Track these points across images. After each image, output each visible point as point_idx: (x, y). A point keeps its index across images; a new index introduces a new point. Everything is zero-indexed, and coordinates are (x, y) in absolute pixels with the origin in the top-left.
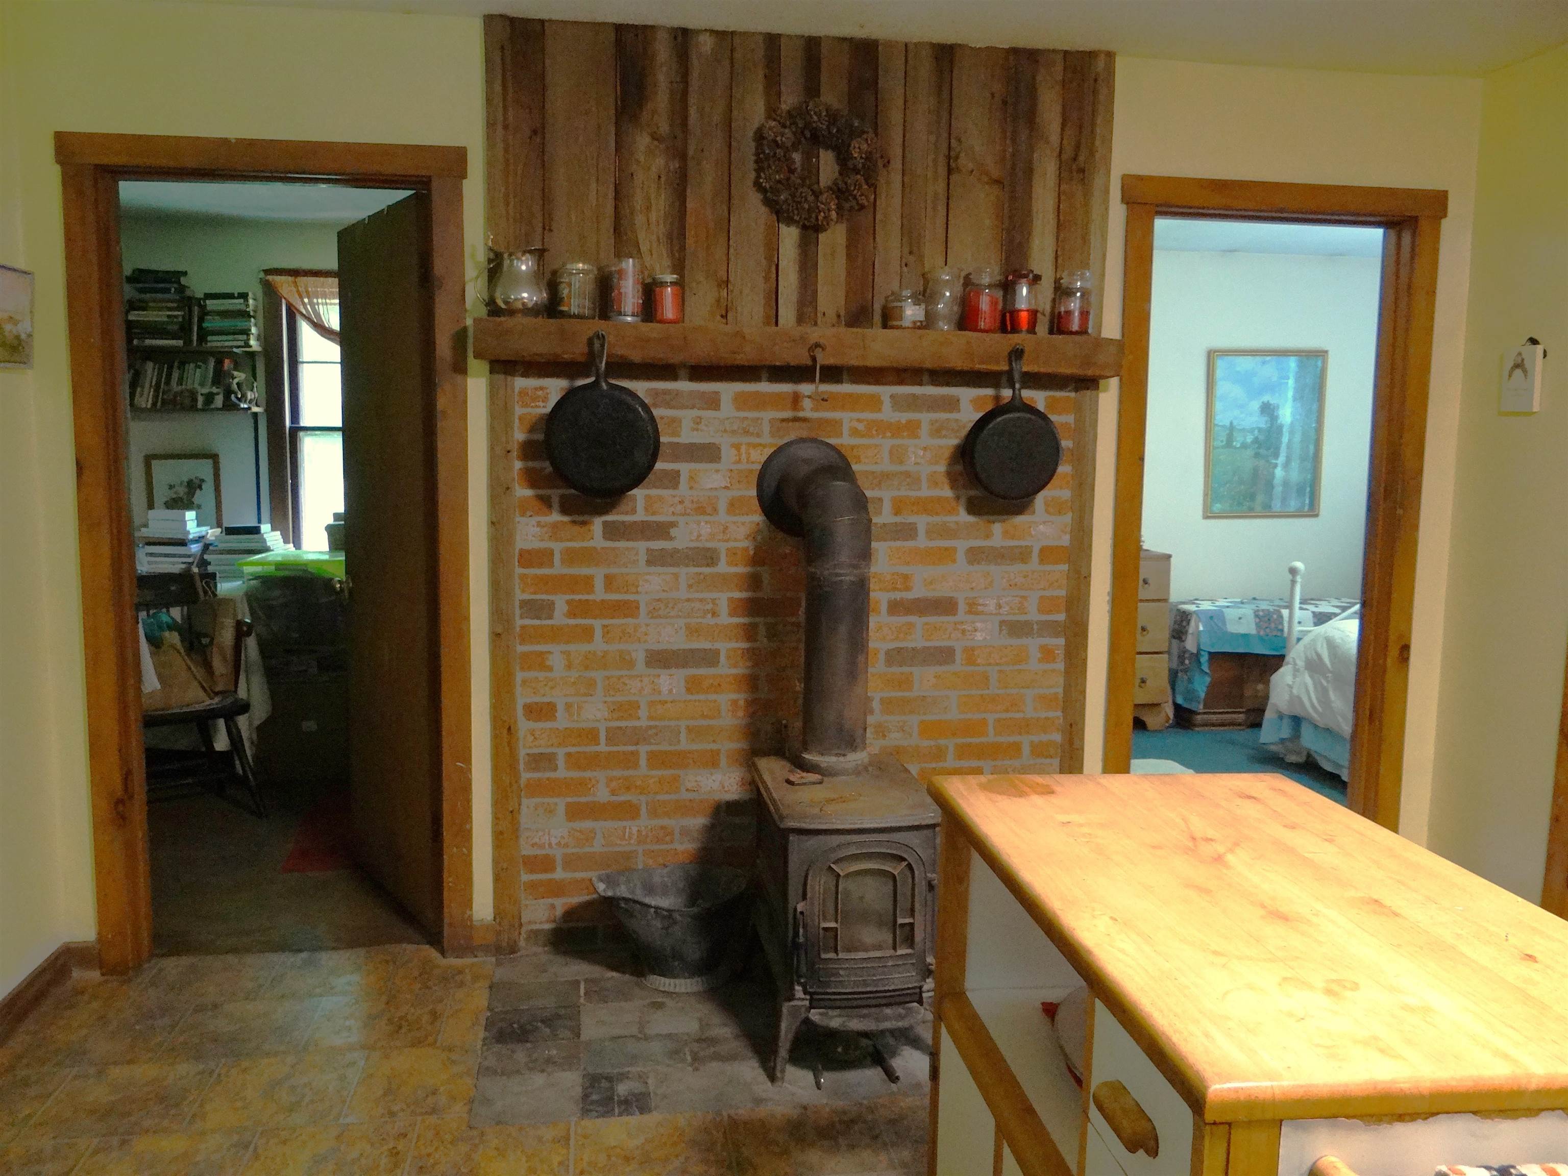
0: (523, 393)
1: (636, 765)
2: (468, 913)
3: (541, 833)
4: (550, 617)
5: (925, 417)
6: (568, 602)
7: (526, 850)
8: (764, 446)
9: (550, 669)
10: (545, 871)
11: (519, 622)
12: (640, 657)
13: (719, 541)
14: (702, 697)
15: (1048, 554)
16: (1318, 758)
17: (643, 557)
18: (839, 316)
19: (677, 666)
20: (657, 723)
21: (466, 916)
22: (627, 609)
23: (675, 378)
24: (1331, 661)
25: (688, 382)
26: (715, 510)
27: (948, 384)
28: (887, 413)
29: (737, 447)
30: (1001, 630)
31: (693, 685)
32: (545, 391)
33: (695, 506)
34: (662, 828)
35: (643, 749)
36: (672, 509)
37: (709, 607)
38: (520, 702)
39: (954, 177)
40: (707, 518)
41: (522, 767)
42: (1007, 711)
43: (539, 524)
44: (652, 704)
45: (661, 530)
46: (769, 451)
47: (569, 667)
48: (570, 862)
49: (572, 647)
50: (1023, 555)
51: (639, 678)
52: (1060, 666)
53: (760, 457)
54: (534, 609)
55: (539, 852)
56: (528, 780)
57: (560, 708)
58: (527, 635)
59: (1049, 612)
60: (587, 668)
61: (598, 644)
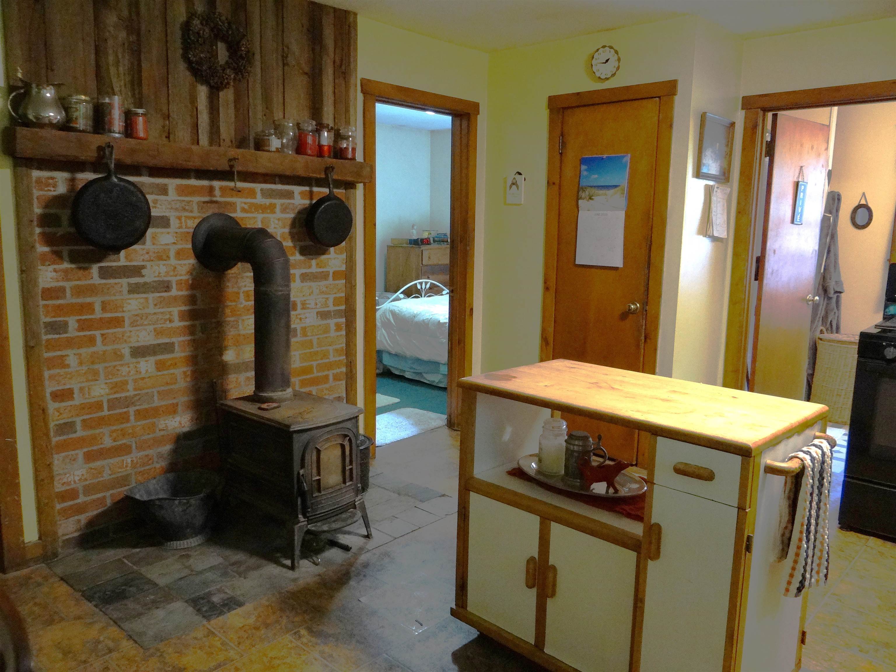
0: (39, 181)
1: (128, 420)
2: (21, 539)
3: (68, 475)
4: (66, 332)
5: (278, 202)
6: (78, 321)
7: (59, 487)
8: (195, 218)
9: (68, 366)
10: (73, 499)
11: (44, 337)
12: (126, 352)
13: (171, 276)
14: (165, 372)
15: (337, 275)
16: (390, 368)
17: (125, 289)
18: (232, 141)
19: (150, 355)
20: (139, 392)
21: (20, 541)
22: (118, 322)
23: (140, 174)
24: (394, 322)
25: (148, 177)
26: (168, 257)
27: (288, 184)
28: (259, 200)
29: (179, 218)
30: (317, 317)
31: (160, 366)
32: (54, 180)
33: (155, 255)
34: (147, 456)
35: (132, 410)
36: (142, 258)
37: (168, 316)
38: (48, 391)
39: (286, 68)
40: (165, 262)
41: (52, 434)
42: (322, 359)
43: (55, 271)
44: (135, 381)
45: (137, 271)
46: (197, 221)
47: (81, 363)
48: (88, 490)
49: (83, 351)
50: (324, 276)
51: (127, 366)
52: (344, 333)
53: (192, 224)
54: (53, 327)
55: (68, 488)
56: (57, 442)
57: (76, 391)
58: (51, 346)
59: (338, 305)
60: (93, 363)
61: (99, 347)
